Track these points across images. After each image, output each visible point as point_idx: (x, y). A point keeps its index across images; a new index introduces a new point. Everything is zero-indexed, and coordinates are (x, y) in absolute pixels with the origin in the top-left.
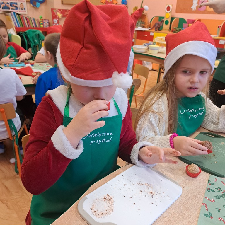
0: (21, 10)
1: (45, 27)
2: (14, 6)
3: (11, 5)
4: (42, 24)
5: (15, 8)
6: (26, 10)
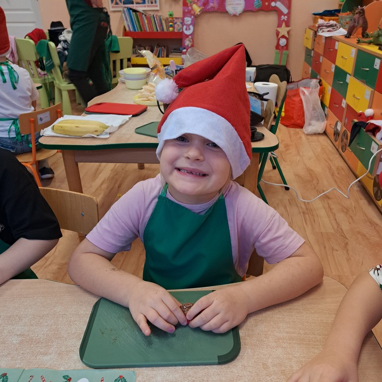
6: (158, 4)
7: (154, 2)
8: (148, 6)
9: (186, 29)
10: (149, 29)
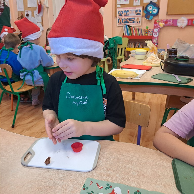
0: (137, 23)
1: (149, 35)
2: (132, 20)
3: (130, 20)
4: (147, 33)
5: (132, 22)
6: (141, 23)
9: (155, 35)
10: (135, 34)
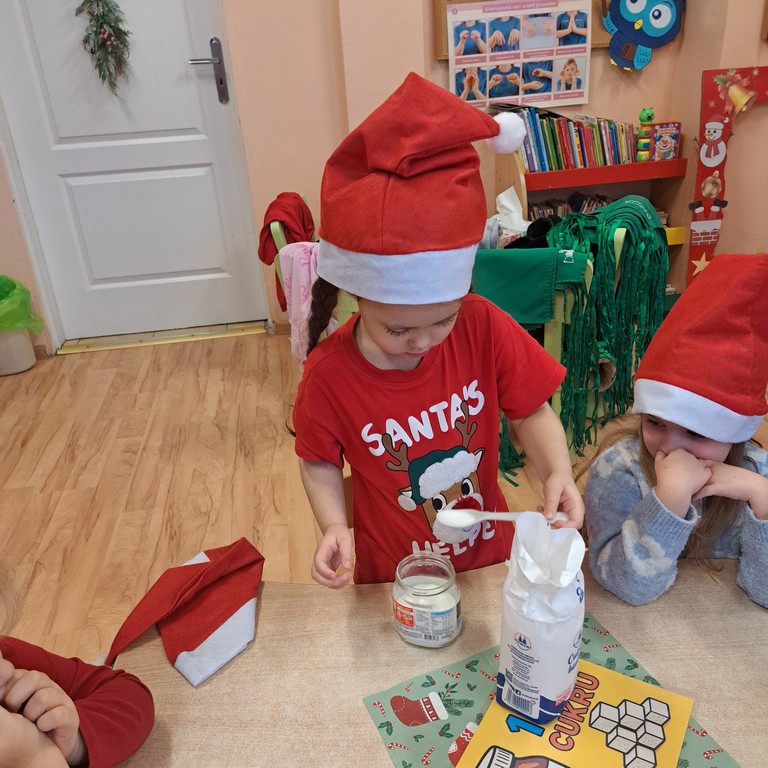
0: (563, 91)
7: (574, 85)
8: (557, 97)
